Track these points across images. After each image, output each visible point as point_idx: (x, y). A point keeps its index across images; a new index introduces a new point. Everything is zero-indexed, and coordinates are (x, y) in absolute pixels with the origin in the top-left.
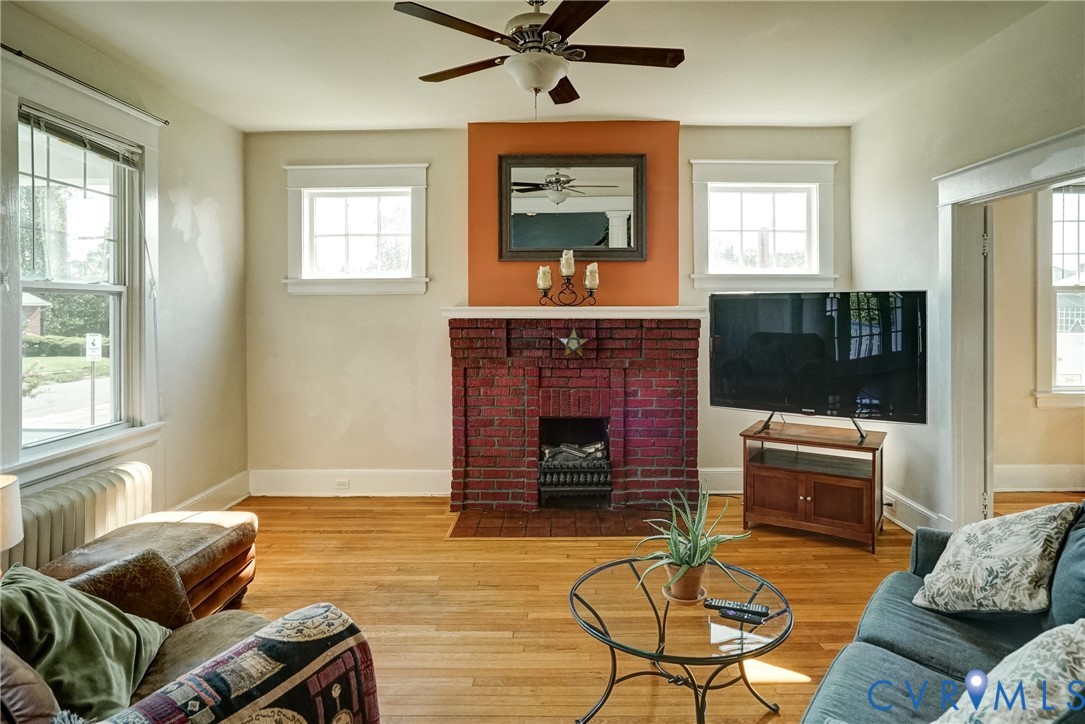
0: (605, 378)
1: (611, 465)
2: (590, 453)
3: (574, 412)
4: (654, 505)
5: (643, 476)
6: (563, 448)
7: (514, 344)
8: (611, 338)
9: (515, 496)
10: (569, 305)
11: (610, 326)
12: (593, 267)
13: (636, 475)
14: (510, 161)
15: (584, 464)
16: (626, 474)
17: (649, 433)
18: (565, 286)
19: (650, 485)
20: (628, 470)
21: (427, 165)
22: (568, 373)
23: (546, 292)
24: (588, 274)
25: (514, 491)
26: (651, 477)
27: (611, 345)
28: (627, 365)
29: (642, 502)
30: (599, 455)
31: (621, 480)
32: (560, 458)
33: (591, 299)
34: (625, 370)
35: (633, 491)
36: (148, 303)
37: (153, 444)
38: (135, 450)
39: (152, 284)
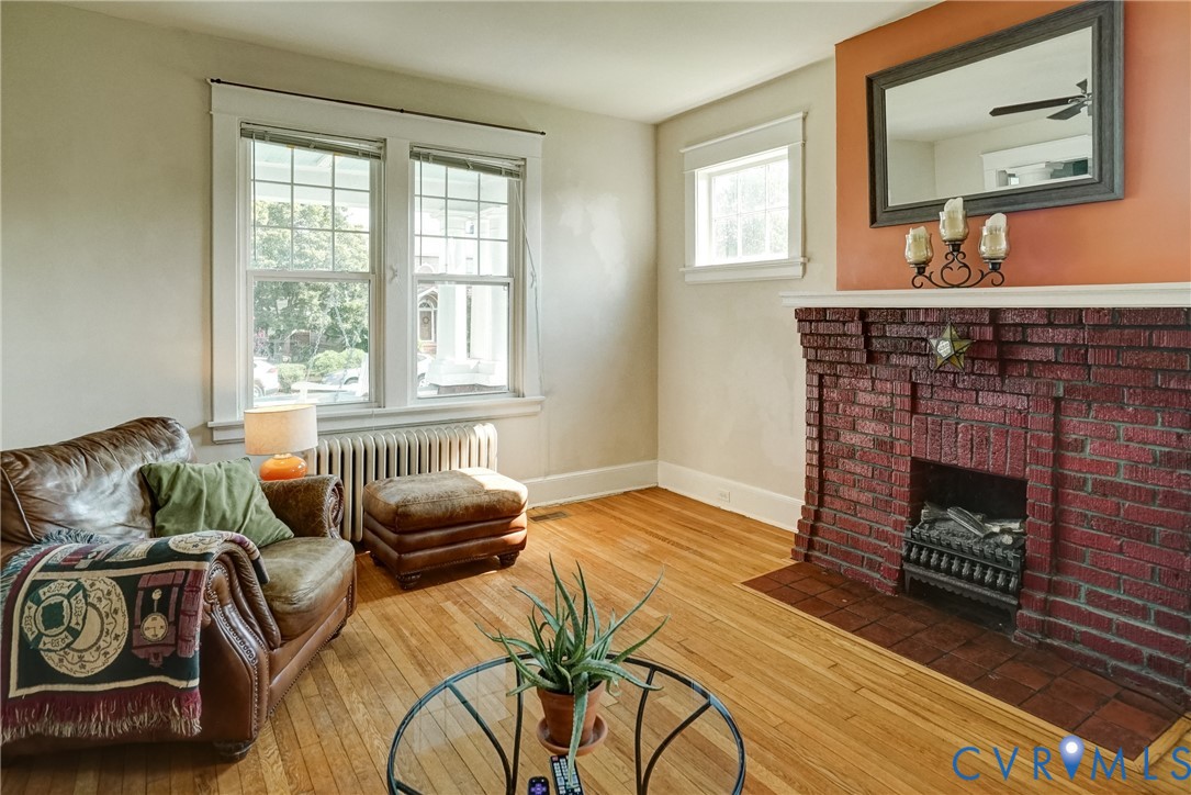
0: (1020, 412)
1: (1025, 564)
2: (994, 534)
3: (963, 460)
4: (1104, 665)
5: (1089, 602)
6: (951, 513)
7: (876, 345)
8: (1024, 342)
9: (872, 565)
10: (958, 286)
11: (1018, 320)
12: (999, 220)
13: (1076, 596)
14: (882, 81)
15: (976, 549)
16: (1053, 588)
17: (1109, 526)
18: (950, 257)
19: (1104, 624)
20: (1059, 583)
21: (801, 115)
22: (957, 396)
23: (921, 267)
24: (985, 233)
25: (871, 556)
26: (1107, 609)
27: (1026, 354)
28: (1061, 393)
29: (1078, 648)
30: (1008, 539)
31: (1040, 595)
32: (942, 527)
33: (995, 275)
34: (1057, 400)
35: (1063, 622)
36: (530, 292)
37: (535, 414)
38: (515, 417)
39: (533, 276)
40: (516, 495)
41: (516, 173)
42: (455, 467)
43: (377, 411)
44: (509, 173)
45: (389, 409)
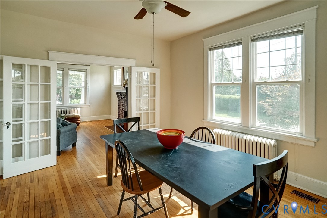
7: (121, 97)
36: (87, 89)
37: (88, 107)
38: (85, 107)
39: (88, 87)
40: (79, 116)
41: (86, 71)
42: (74, 113)
43: (63, 106)
44: (84, 72)
45: (64, 106)
